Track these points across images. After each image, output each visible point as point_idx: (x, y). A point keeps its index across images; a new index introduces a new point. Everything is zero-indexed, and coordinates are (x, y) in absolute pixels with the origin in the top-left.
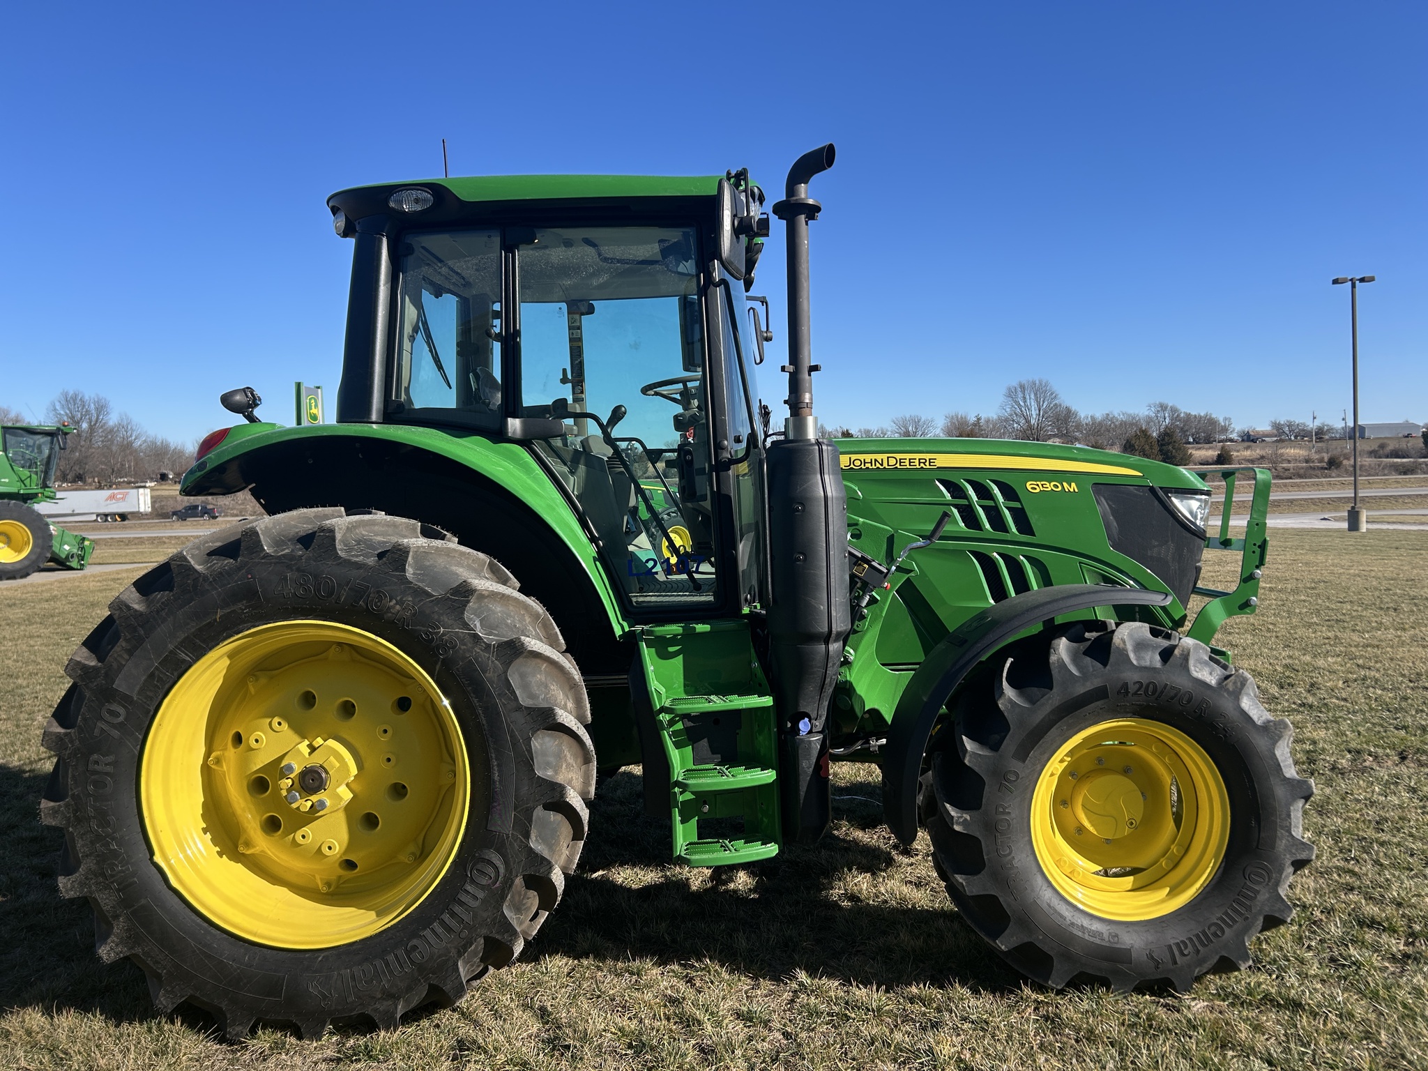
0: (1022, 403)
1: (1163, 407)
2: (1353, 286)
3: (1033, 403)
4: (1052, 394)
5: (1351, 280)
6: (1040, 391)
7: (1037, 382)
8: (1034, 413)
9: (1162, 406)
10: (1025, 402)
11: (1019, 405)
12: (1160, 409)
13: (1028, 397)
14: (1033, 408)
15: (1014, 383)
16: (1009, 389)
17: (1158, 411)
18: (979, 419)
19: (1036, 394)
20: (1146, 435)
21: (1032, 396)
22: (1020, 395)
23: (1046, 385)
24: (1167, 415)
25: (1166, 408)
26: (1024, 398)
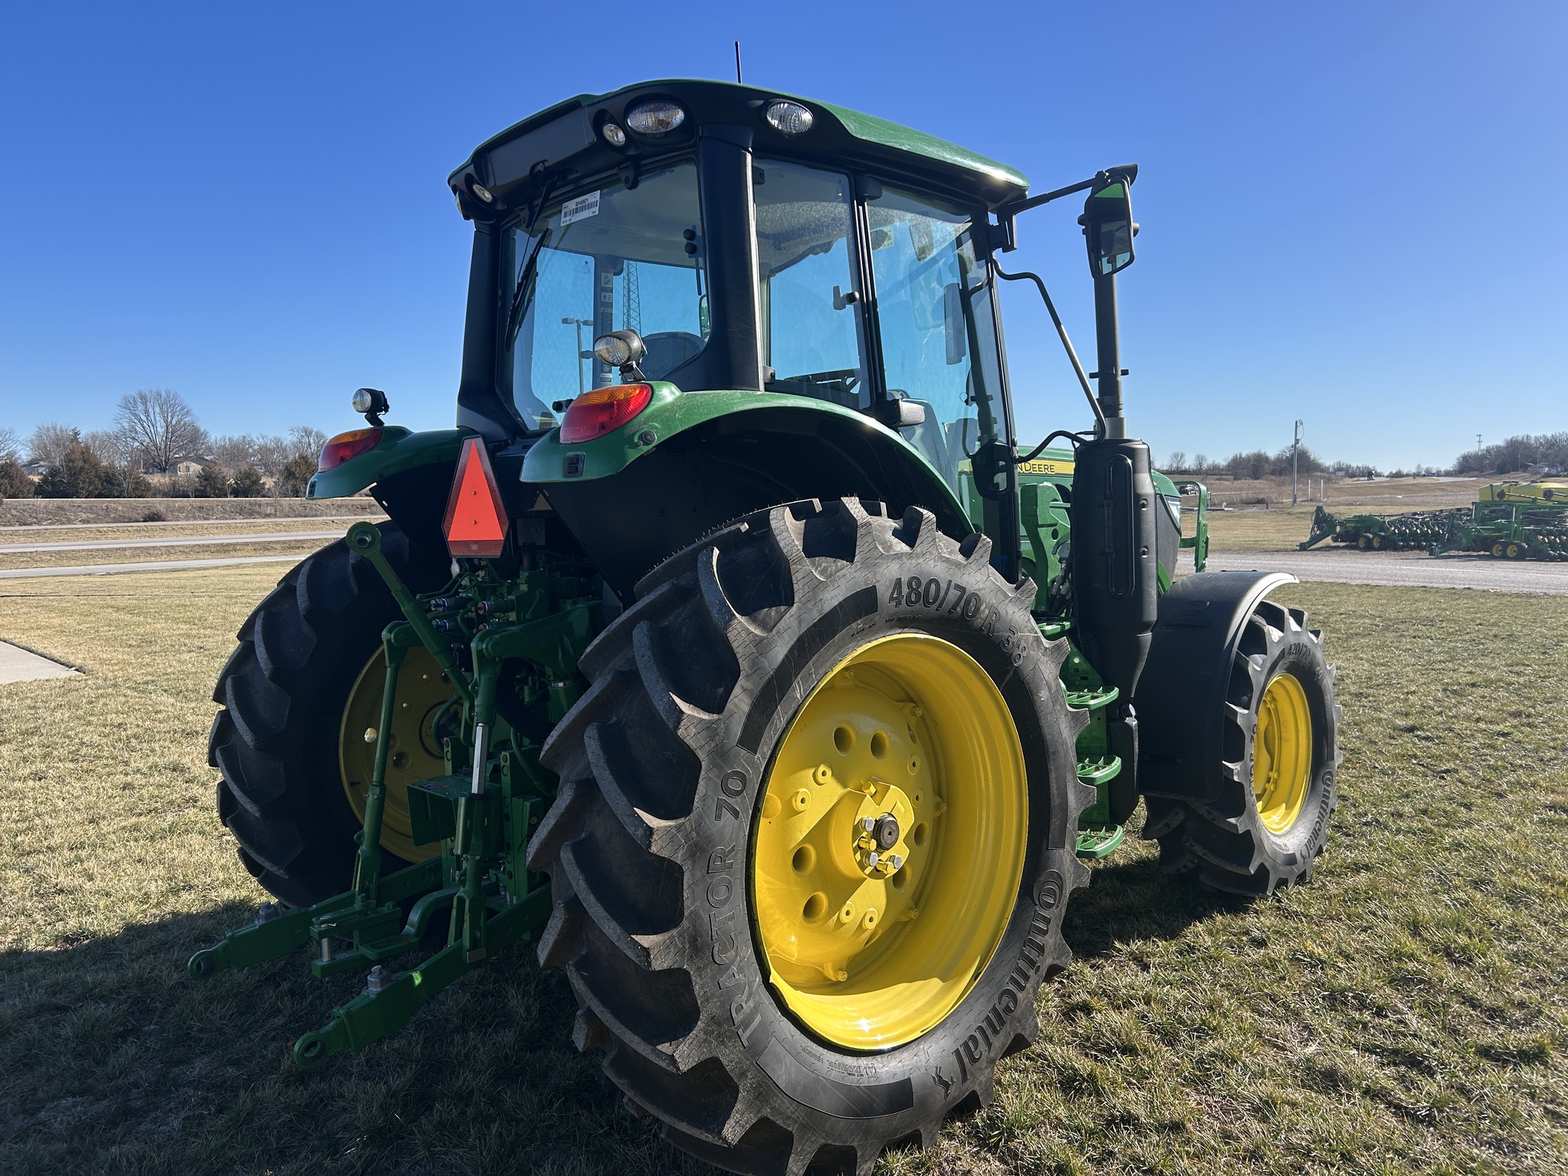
0: (144, 418)
1: (308, 433)
2: (579, 328)
3: (158, 418)
4: (183, 409)
5: (577, 321)
6: (167, 404)
7: (163, 393)
8: (161, 430)
9: (306, 432)
10: (148, 416)
11: (140, 420)
12: (304, 434)
13: (151, 410)
14: (158, 425)
15: (134, 393)
16: (125, 398)
17: (302, 436)
18: (76, 434)
19: (161, 408)
20: (307, 462)
21: (157, 409)
22: (141, 407)
23: (175, 398)
24: (312, 441)
25: (311, 433)
26: (147, 412)
